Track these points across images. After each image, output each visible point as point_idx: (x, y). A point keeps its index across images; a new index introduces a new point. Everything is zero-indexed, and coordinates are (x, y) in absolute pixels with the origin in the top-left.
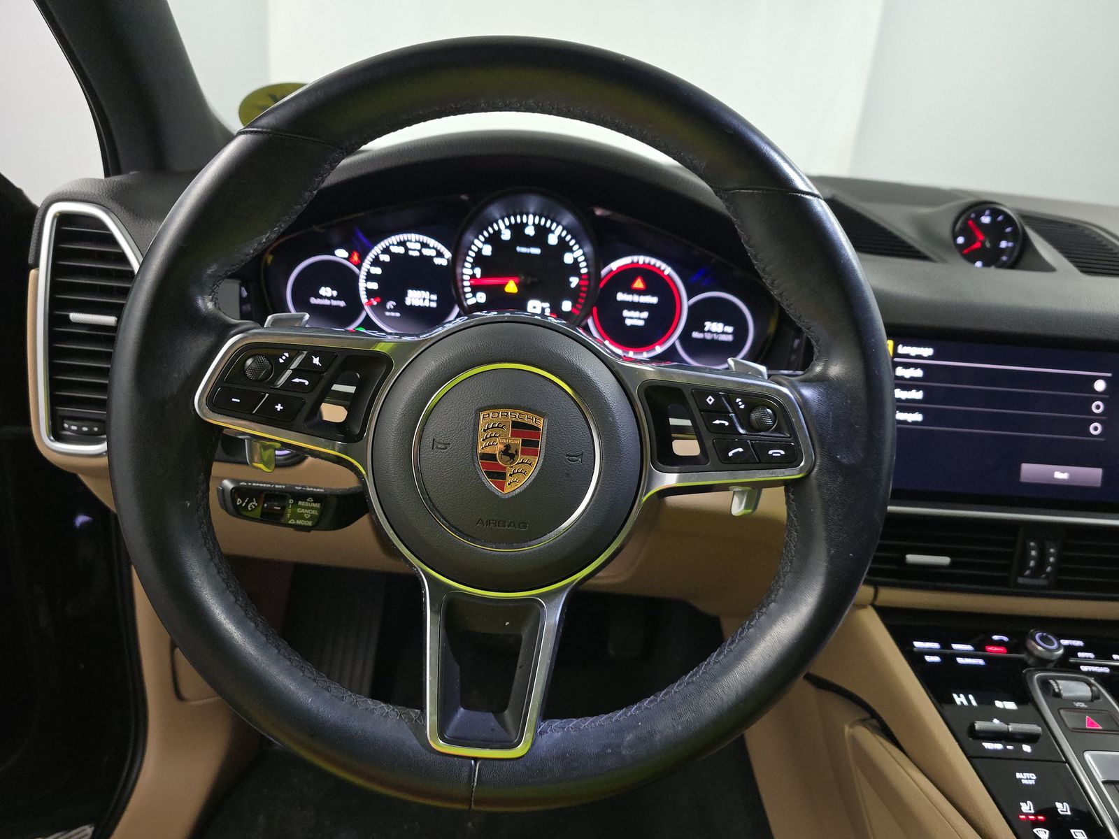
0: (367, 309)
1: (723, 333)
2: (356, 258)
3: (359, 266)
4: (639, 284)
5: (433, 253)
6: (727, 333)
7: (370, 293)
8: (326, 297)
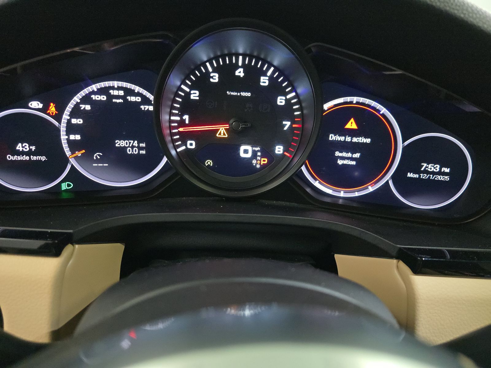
0: (73, 161)
1: (440, 173)
2: (52, 109)
3: (58, 118)
4: (352, 125)
5: (138, 99)
6: (444, 174)
7: (73, 145)
8: (22, 153)
